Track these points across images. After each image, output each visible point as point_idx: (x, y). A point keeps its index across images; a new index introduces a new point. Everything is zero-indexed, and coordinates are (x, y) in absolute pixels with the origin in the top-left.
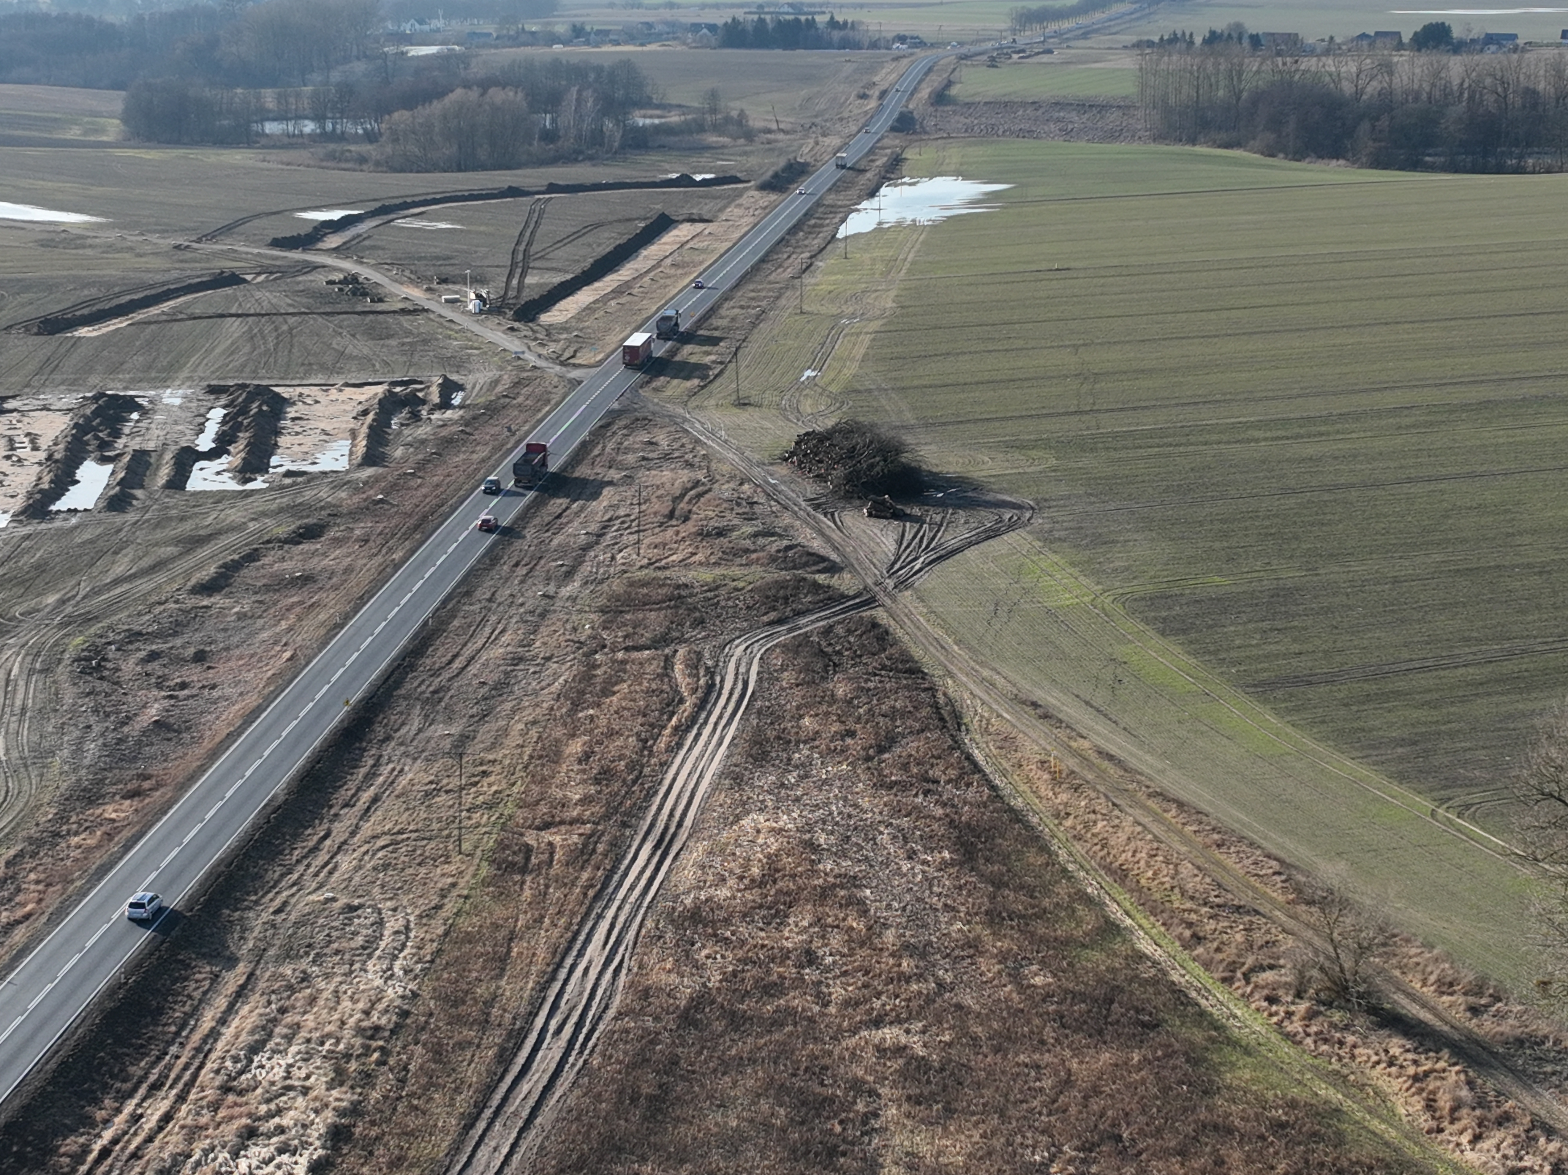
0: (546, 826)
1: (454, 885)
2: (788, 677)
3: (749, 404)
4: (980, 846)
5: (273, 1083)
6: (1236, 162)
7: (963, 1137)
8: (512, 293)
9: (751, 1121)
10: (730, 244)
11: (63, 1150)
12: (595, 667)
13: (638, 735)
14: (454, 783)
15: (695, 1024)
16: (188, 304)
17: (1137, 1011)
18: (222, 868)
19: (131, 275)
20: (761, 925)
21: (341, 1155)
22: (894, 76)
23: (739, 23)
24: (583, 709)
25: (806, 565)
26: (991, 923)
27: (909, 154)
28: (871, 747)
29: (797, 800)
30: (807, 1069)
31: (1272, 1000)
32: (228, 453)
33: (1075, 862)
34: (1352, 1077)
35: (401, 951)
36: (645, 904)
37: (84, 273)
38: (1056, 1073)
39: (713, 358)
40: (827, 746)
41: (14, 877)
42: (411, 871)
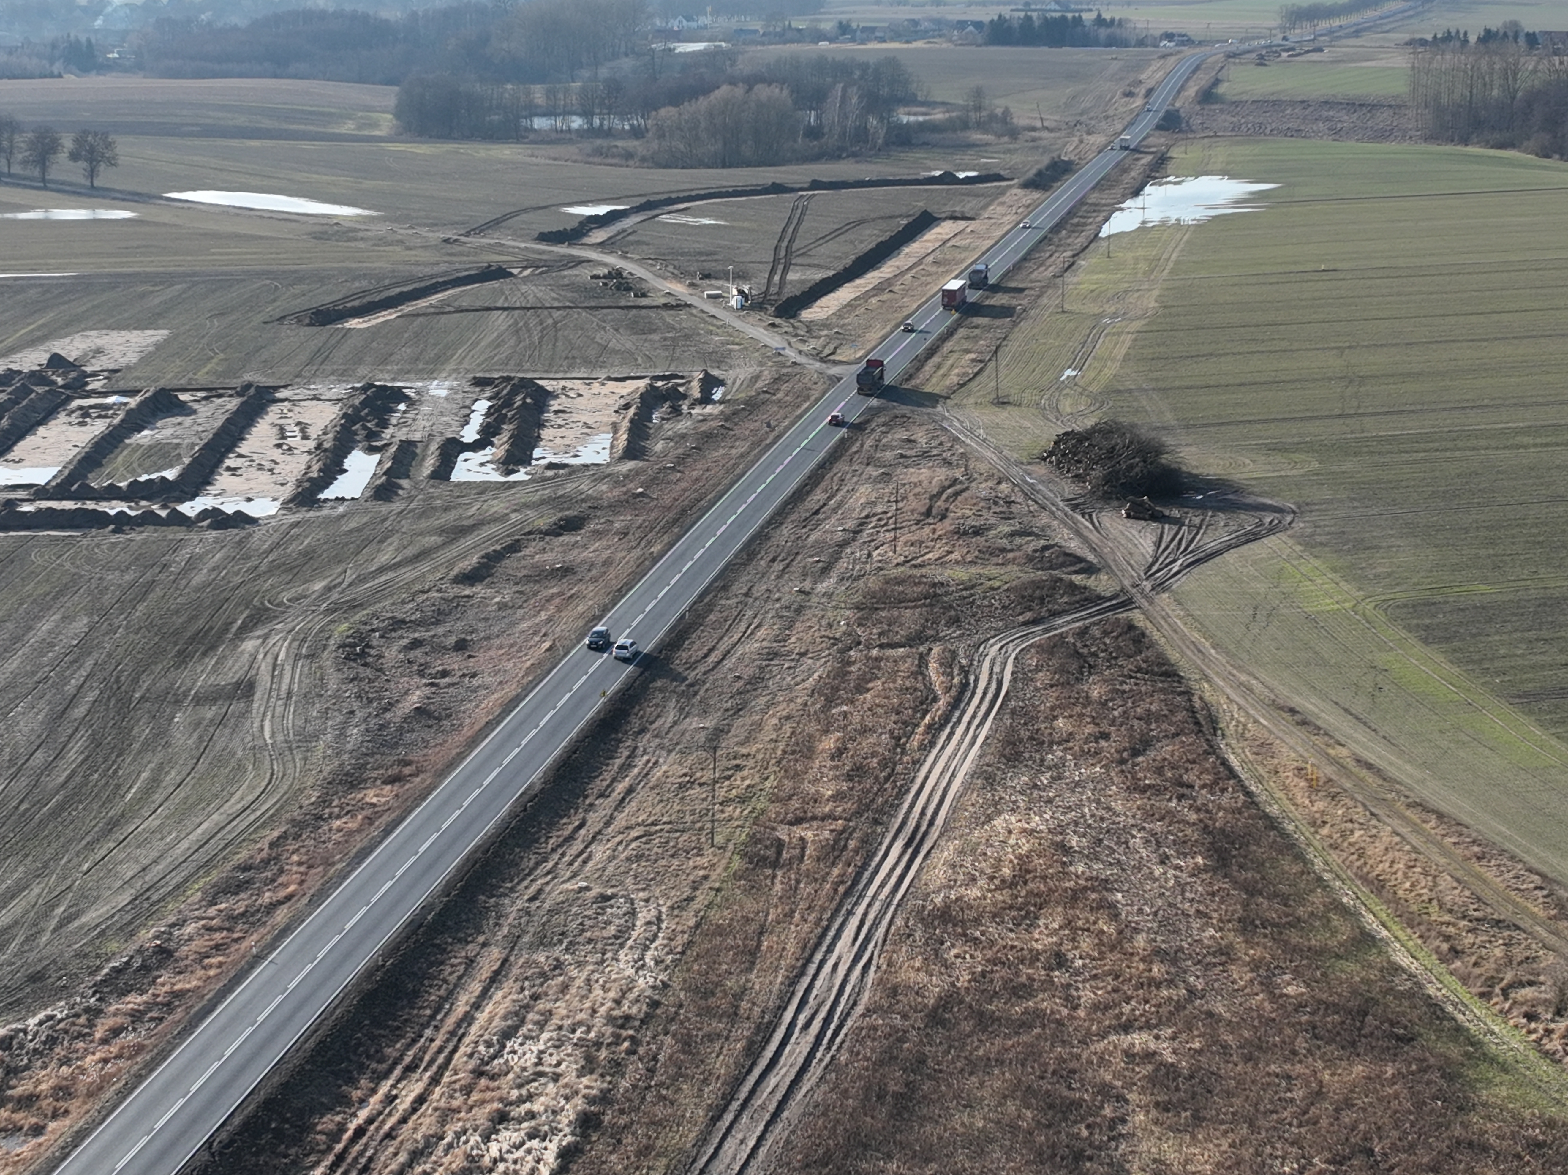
0: (798, 821)
1: (706, 877)
2: (1042, 678)
3: (1008, 403)
4: (1234, 853)
5: (524, 1069)
6: (1510, 163)
7: (1211, 1146)
8: (773, 289)
9: (998, 1122)
10: (991, 242)
11: (319, 1128)
12: (850, 663)
13: (891, 732)
14: (708, 776)
15: (942, 1023)
16: (455, 297)
17: (1392, 1024)
18: (479, 855)
19: (401, 268)
20: (1011, 926)
21: (589, 1142)
22: (1160, 75)
23: (1006, 20)
24: (837, 705)
25: (1062, 565)
26: (1243, 931)
27: (1174, 153)
28: (1125, 750)
29: (1050, 801)
30: (1054, 1073)
31: (1531, 1017)
32: (492, 444)
33: (1331, 871)
35: (652, 942)
36: (895, 902)
37: (354, 265)
38: (1307, 1084)
39: (973, 356)
40: (1081, 748)
41: (277, 859)
42: (664, 863)
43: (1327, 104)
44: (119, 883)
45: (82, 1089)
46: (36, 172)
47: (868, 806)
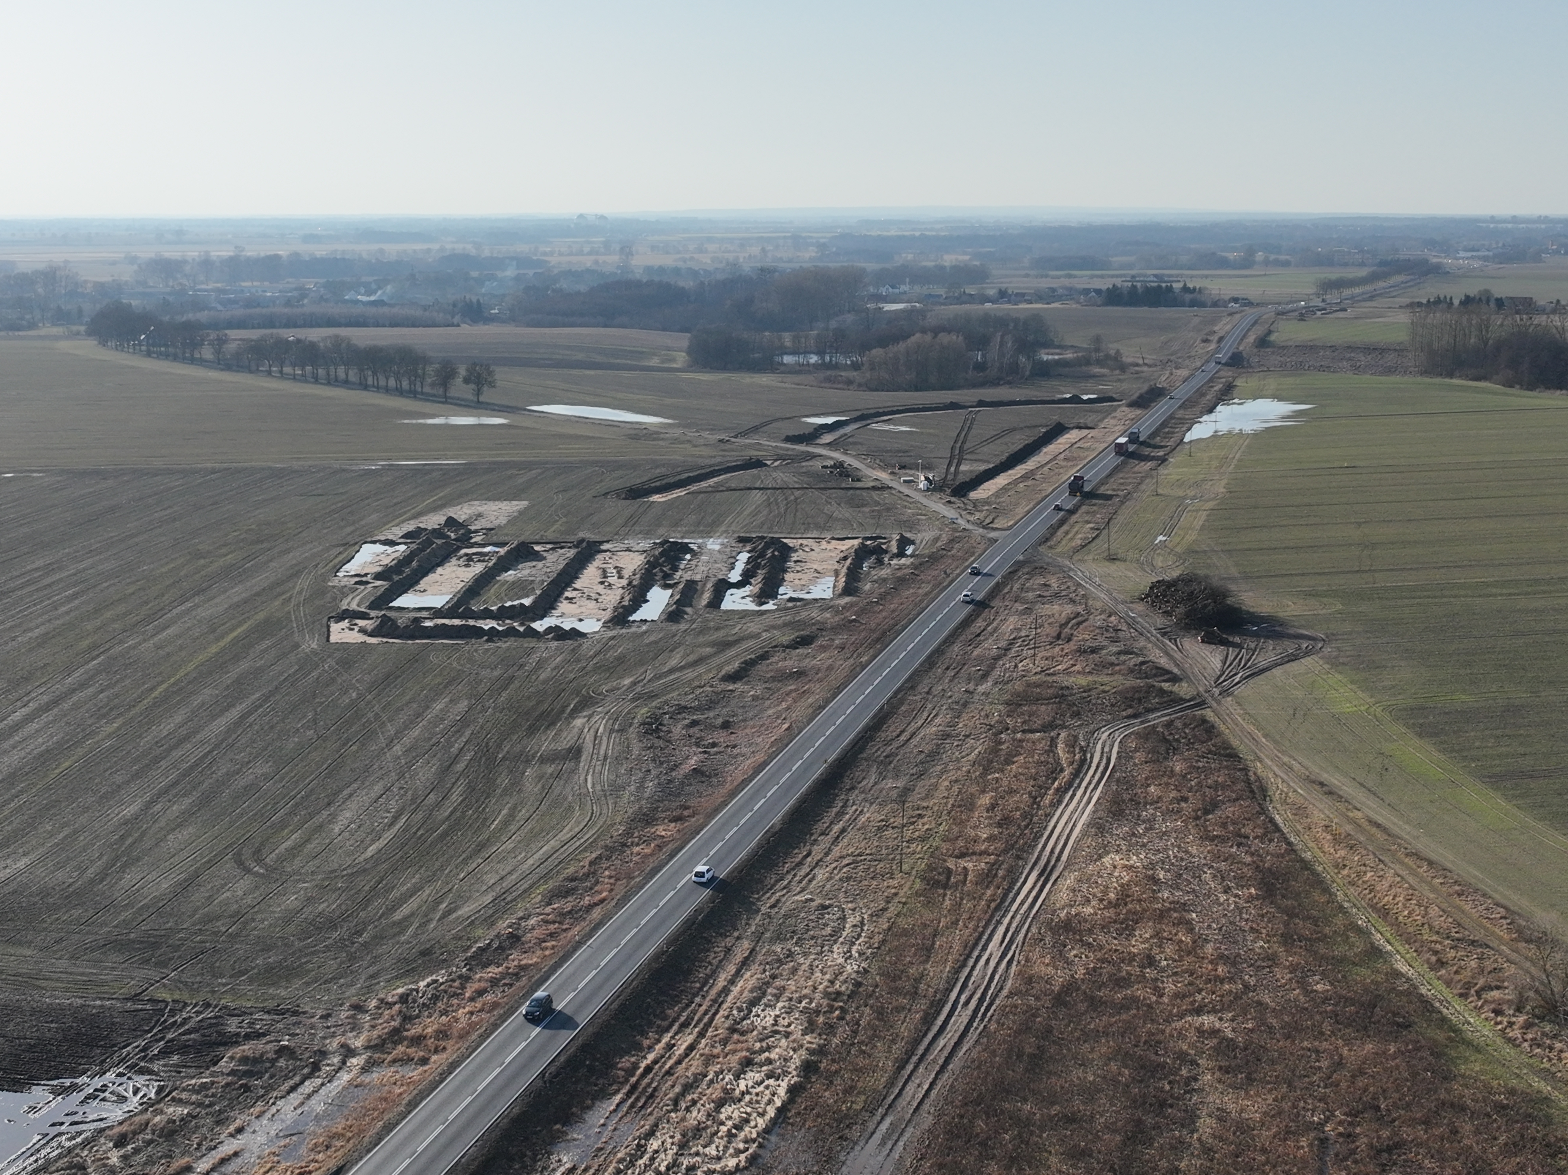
0: (962, 855)
1: (896, 894)
2: (1139, 757)
3: (1117, 559)
4: (1279, 886)
5: (765, 1028)
6: (1484, 391)
7: (1260, 1100)
8: (950, 477)
9: (1105, 1078)
11: (620, 1066)
12: (1001, 743)
14: (899, 821)
15: (1065, 1004)
16: (727, 480)
17: (1395, 1014)
18: (736, 874)
19: (690, 459)
20: (1115, 935)
21: (810, 1082)
22: (1228, 327)
23: (1118, 288)
24: (991, 773)
25: (1155, 675)
26: (1285, 943)
27: (1238, 382)
28: (1199, 809)
29: (1144, 845)
30: (1145, 1042)
31: (1497, 1012)
32: (751, 584)
33: (1349, 901)
34: (1559, 1075)
35: (857, 939)
36: (1032, 915)
37: (657, 458)
38: (1332, 1058)
39: (1092, 525)
40: (1167, 808)
41: (594, 873)
42: (866, 883)
43: (1350, 348)
44: (485, 888)
45: (455, 1032)
46: (441, 391)
47: (1013, 846)
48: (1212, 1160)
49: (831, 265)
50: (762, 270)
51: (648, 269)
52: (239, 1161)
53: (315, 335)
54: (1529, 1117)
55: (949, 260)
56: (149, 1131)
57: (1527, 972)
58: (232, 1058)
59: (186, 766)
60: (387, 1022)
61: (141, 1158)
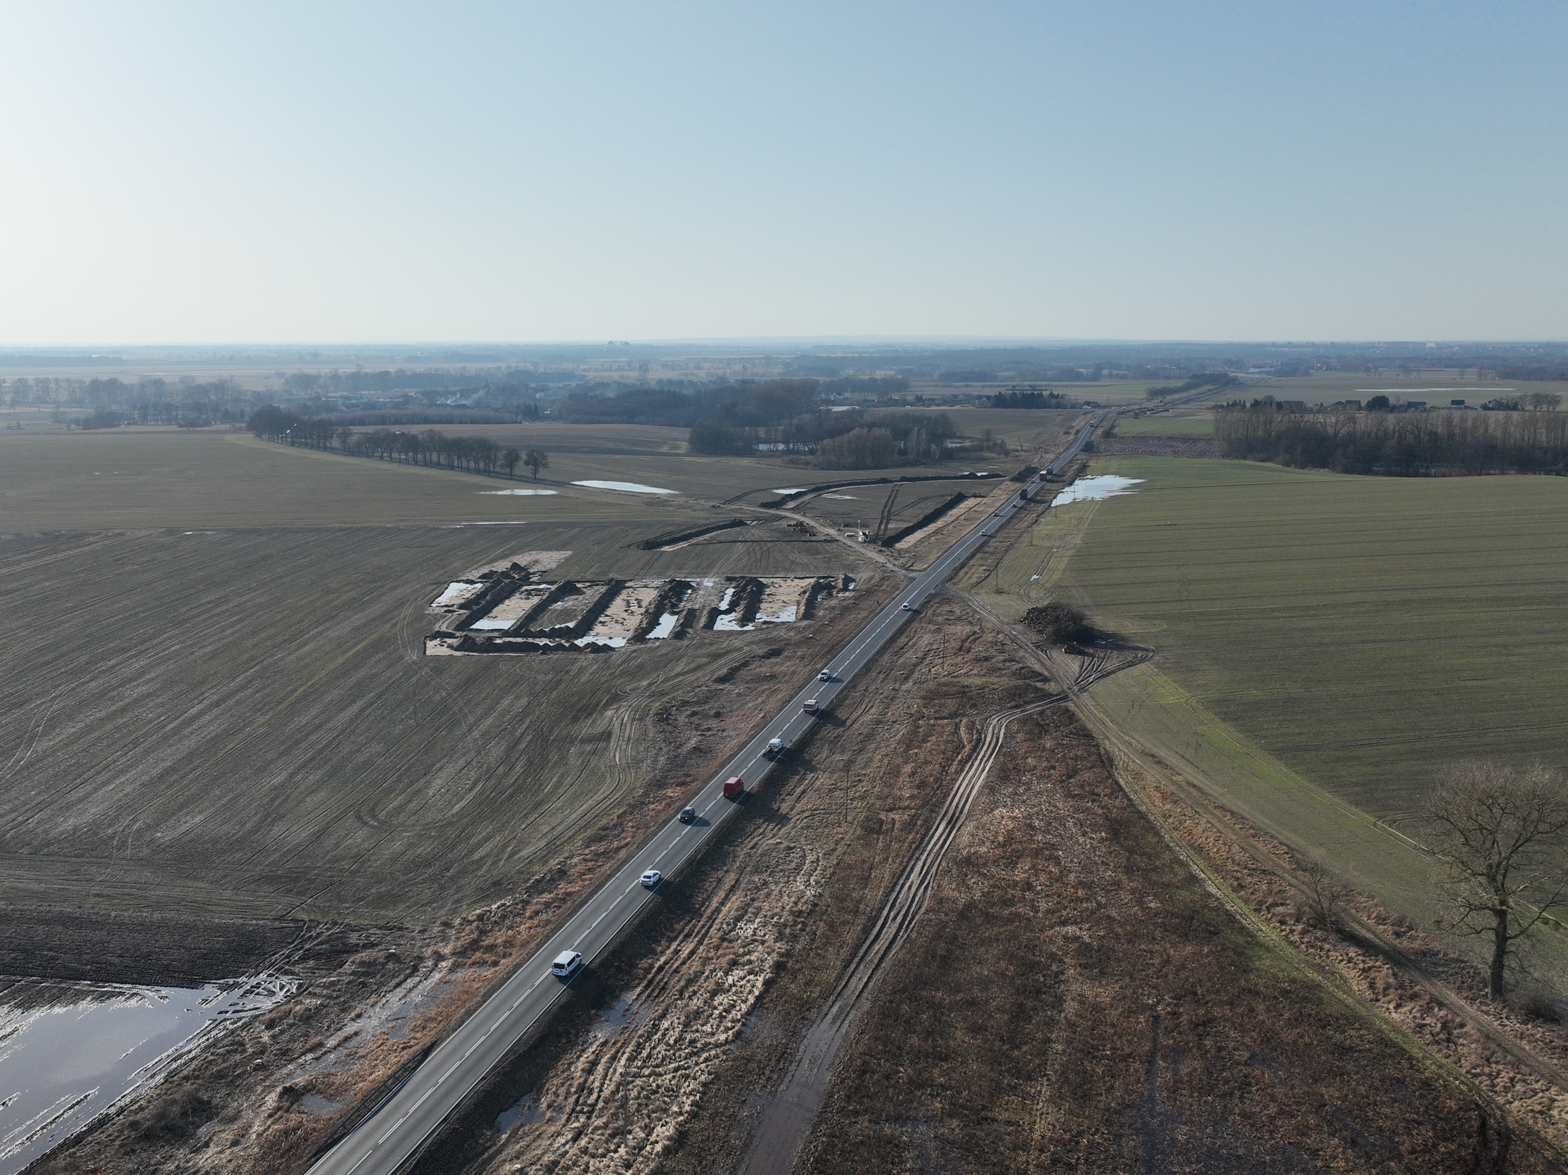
0: (891, 810)
1: (842, 838)
2: (1020, 736)
3: (1003, 592)
4: (1122, 831)
5: (746, 938)
6: (1268, 469)
7: (1109, 988)
8: (881, 532)
9: (995, 972)
10: (995, 509)
11: (640, 965)
12: (919, 727)
13: (940, 764)
14: (844, 785)
15: (967, 919)
16: (717, 535)
17: (1207, 924)
19: (691, 520)
20: (1003, 867)
21: (780, 977)
22: (1083, 423)
23: (1002, 395)
24: (912, 749)
25: (1031, 677)
26: (1127, 873)
27: (1091, 463)
28: (1064, 775)
29: (1024, 802)
30: (1025, 946)
31: (1282, 922)
32: (735, 611)
33: (1174, 841)
34: (1327, 968)
35: (814, 872)
36: (942, 853)
37: (667, 519)
38: (1162, 957)
39: (985, 568)
40: (1041, 774)
41: (621, 824)
42: (821, 830)
43: (1171, 438)
44: (540, 835)
45: (518, 942)
46: (508, 471)
47: (928, 802)
48: (1075, 1033)
49: (793, 378)
50: (744, 382)
51: (660, 381)
52: (358, 1038)
53: (415, 430)
54: (1306, 999)
55: (880, 374)
56: (291, 1016)
57: (1304, 892)
58: (353, 962)
59: (319, 747)
60: (468, 935)
61: (285, 1037)
